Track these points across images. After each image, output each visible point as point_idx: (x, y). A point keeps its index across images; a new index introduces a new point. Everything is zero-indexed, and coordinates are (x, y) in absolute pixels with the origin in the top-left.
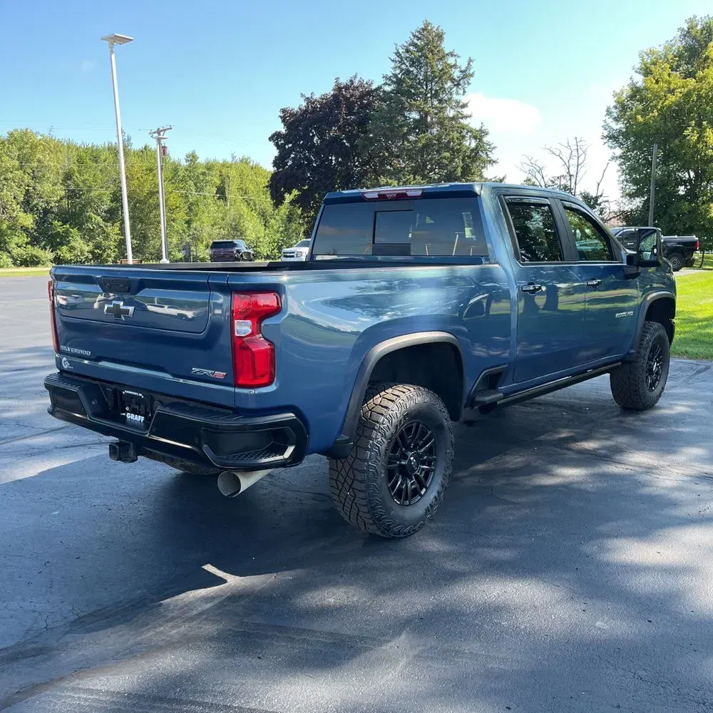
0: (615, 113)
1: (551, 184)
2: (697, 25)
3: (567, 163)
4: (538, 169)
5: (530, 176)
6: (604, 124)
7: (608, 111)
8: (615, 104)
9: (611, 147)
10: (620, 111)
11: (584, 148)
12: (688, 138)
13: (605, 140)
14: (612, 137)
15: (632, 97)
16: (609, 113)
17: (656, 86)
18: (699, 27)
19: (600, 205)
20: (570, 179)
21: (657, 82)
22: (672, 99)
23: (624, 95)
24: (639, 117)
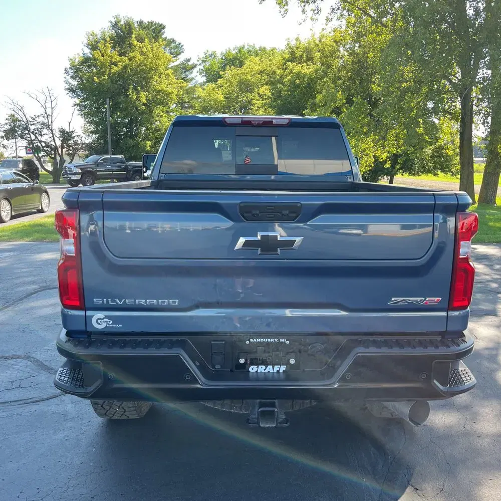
0: (71, 73)
1: (31, 120)
2: (120, 21)
3: (44, 105)
4: (20, 108)
5: (13, 113)
6: (65, 79)
7: (65, 70)
8: (70, 66)
9: (72, 97)
10: (75, 72)
11: (55, 96)
12: (131, 96)
13: (67, 92)
14: (72, 90)
15: (82, 63)
16: (66, 72)
17: (102, 58)
18: (122, 23)
19: (74, 138)
20: (47, 117)
21: (103, 56)
22: (115, 69)
23: (77, 60)
24: (95, 78)
